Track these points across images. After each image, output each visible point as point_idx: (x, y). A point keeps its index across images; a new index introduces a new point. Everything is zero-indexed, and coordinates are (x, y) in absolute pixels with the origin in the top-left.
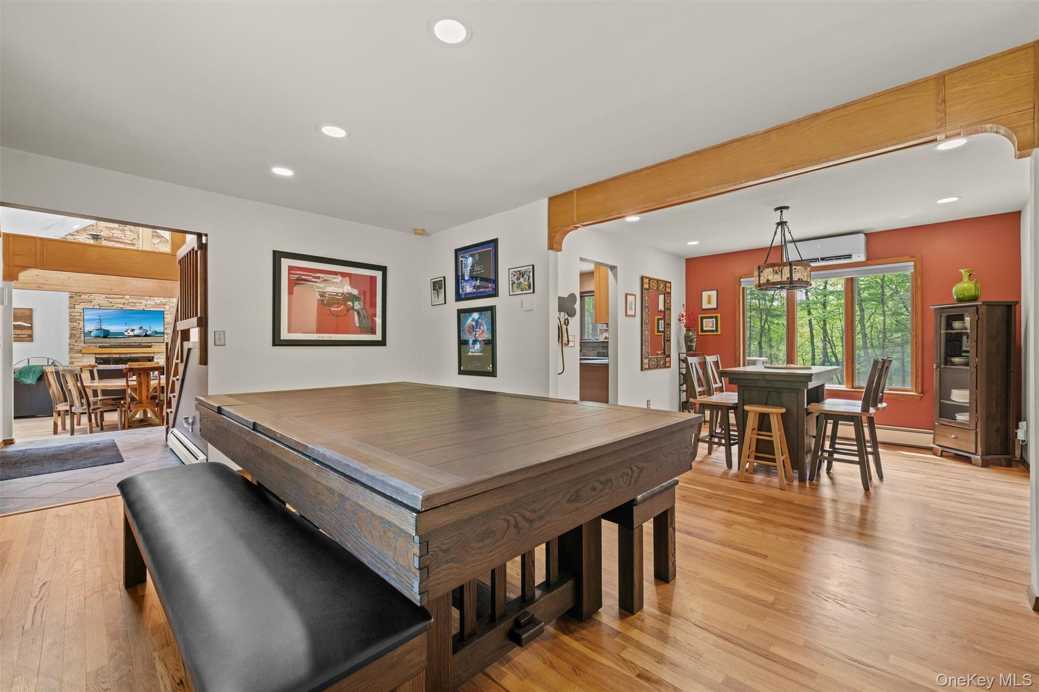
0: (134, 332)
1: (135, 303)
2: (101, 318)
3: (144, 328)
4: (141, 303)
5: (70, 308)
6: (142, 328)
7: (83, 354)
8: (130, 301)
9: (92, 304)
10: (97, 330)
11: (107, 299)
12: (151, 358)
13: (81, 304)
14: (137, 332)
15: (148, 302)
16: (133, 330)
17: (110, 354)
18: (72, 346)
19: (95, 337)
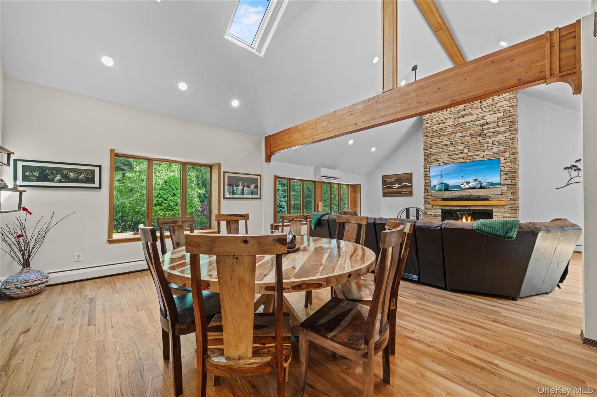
0: (470, 184)
1: (472, 156)
2: (442, 173)
3: (479, 179)
4: (479, 155)
5: (424, 168)
6: (476, 180)
7: (433, 205)
8: (469, 154)
9: (439, 162)
10: (439, 184)
11: (449, 157)
12: (490, 212)
13: (431, 163)
14: (472, 184)
15: (486, 153)
16: (468, 183)
17: (452, 206)
18: (425, 199)
19: (438, 190)
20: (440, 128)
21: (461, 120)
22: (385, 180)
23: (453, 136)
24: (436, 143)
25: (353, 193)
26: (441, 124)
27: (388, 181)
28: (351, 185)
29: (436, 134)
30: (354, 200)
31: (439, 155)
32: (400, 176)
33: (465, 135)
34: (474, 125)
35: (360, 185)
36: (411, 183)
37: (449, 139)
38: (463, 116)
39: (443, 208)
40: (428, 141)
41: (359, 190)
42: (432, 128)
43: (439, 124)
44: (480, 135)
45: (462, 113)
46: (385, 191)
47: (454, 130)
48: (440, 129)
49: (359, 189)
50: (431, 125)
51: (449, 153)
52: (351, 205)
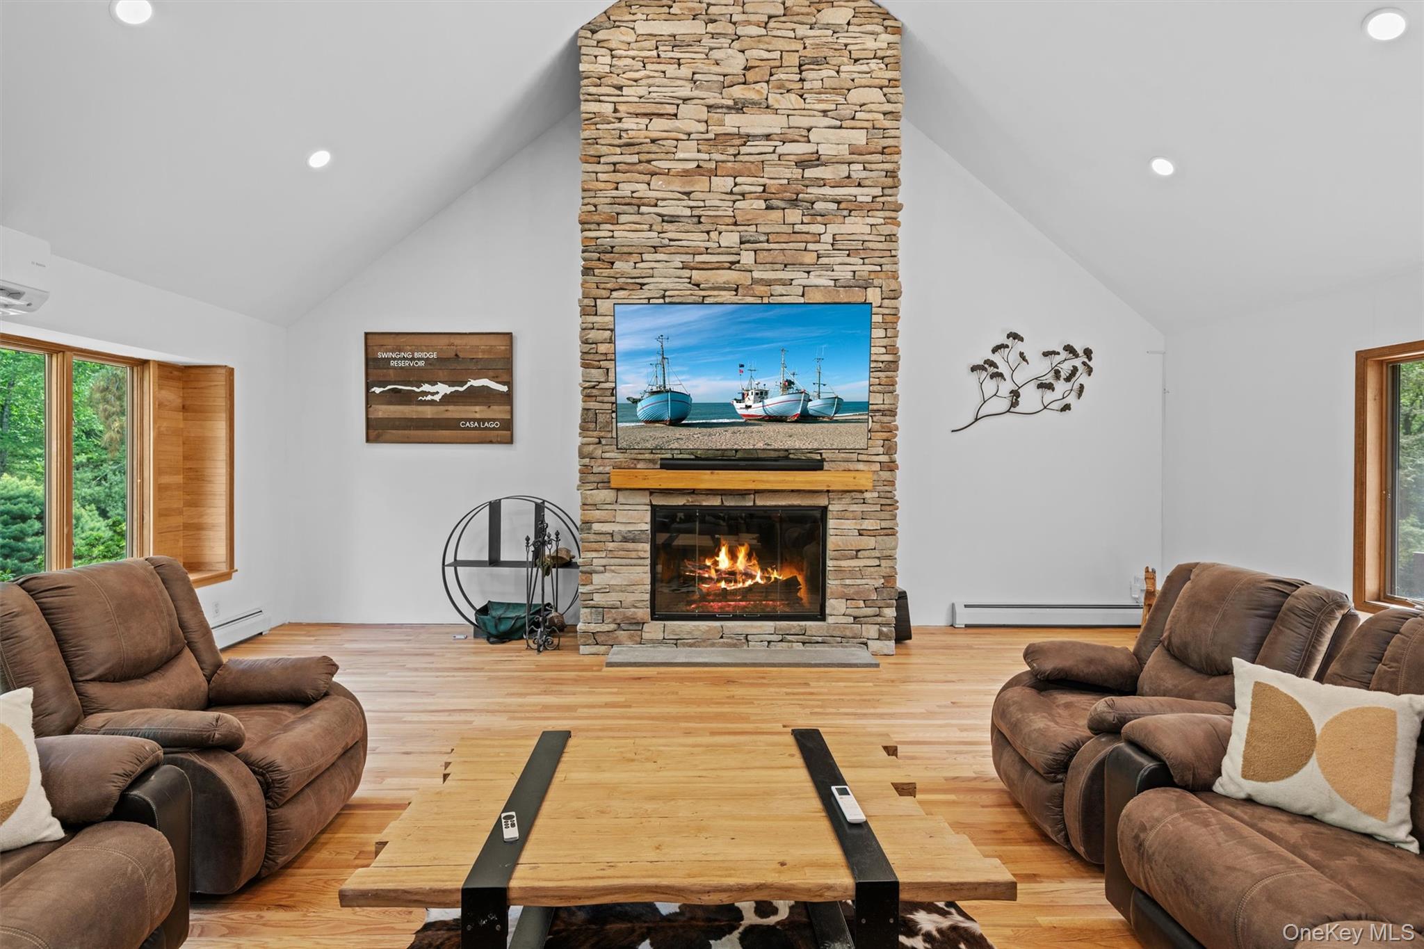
0: (767, 402)
1: (769, 283)
2: (666, 344)
3: (799, 384)
4: (790, 282)
5: (584, 313)
6: (790, 383)
7: (618, 490)
8: (756, 275)
9: (645, 293)
10: (653, 393)
11: (687, 273)
12: (818, 514)
13: (615, 294)
14: (775, 402)
15: (813, 280)
16: (762, 395)
17: (693, 492)
18: (587, 461)
19: (646, 422)
20: (655, 135)
21: (732, 122)
22: (381, 355)
23: (701, 184)
24: (637, 203)
25: (180, 415)
26: (655, 120)
27: (393, 363)
28: (162, 365)
29: (635, 159)
30: (186, 458)
31: (645, 257)
32: (457, 341)
33: (747, 188)
34: (775, 157)
35: (231, 372)
36: (509, 384)
37: (688, 194)
38: (739, 107)
39: (660, 501)
40: (602, 186)
41: (222, 403)
42: (617, 125)
43: (650, 116)
44: (794, 202)
45: (738, 92)
46: (380, 415)
47: (706, 157)
48: (653, 141)
49: (222, 392)
50: (616, 111)
51: (688, 258)
52: (160, 489)
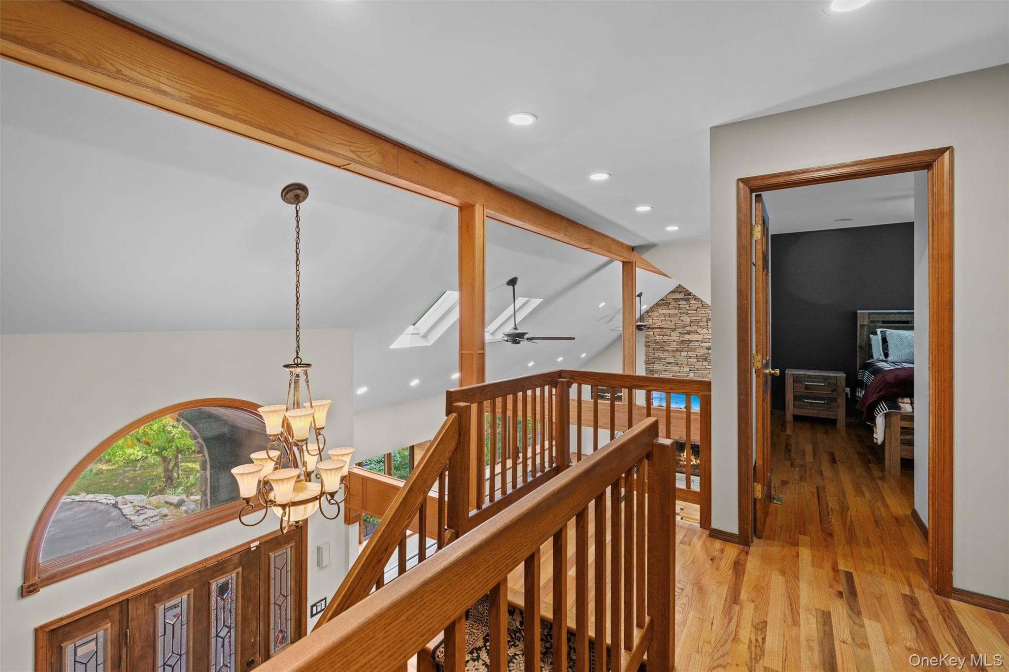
20: (664, 341)
21: (687, 337)
23: (678, 354)
24: (660, 359)
26: (665, 336)
29: (659, 347)
31: (662, 373)
33: (691, 355)
34: (700, 347)
37: (674, 356)
38: (689, 333)
40: (650, 354)
42: (654, 338)
43: (663, 335)
44: (705, 360)
45: (688, 329)
47: (679, 347)
48: (664, 342)
50: (654, 334)
51: (673, 374)
